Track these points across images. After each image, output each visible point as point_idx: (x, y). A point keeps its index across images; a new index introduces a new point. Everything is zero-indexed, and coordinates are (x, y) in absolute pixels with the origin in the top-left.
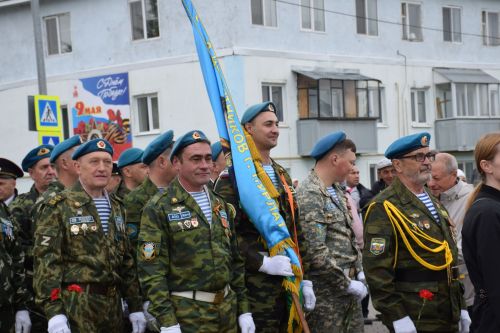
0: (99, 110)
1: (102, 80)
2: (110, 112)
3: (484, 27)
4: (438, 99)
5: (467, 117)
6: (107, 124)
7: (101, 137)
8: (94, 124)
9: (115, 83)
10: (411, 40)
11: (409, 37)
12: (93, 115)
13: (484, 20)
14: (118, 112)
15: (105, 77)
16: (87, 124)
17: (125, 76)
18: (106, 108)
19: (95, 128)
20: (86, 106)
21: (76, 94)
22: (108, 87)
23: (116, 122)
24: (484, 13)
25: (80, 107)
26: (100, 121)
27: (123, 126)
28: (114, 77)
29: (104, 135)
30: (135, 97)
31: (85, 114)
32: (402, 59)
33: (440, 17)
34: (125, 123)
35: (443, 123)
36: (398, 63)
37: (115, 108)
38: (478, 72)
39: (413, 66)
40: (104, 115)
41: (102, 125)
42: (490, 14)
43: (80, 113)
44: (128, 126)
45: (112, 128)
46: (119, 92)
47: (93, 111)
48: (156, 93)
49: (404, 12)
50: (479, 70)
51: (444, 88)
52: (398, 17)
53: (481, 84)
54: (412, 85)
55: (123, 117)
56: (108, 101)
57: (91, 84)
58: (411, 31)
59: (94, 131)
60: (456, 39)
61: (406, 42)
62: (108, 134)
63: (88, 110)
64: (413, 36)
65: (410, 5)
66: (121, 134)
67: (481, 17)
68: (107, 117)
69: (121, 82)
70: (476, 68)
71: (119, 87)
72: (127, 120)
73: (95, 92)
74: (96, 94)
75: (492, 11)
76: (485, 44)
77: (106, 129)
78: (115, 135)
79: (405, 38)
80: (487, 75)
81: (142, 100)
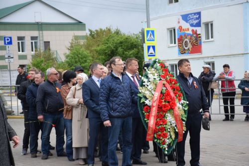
0: (188, 29)
1: (190, 15)
2: (193, 31)
6: (191, 36)
7: (189, 42)
8: (186, 36)
9: (195, 17)
12: (186, 32)
14: (196, 30)
15: (191, 14)
16: (183, 36)
17: (199, 13)
18: (191, 28)
19: (186, 38)
20: (183, 28)
21: (179, 22)
22: (192, 19)
23: (195, 35)
25: (180, 28)
26: (189, 35)
27: (198, 37)
28: (195, 14)
29: (190, 41)
30: (203, 23)
31: (182, 32)
34: (199, 36)
37: (195, 29)
40: (190, 32)
41: (189, 37)
43: (180, 31)
44: (200, 37)
45: (193, 38)
46: (197, 21)
47: (186, 30)
48: (212, 22)
55: (198, 33)
56: (192, 25)
57: (185, 18)
59: (186, 40)
62: (192, 41)
63: (184, 30)
66: (197, 41)
68: (191, 33)
69: (198, 16)
71: (197, 19)
72: (200, 34)
73: (187, 21)
74: (187, 22)
77: (191, 39)
78: (194, 41)
81: (207, 24)
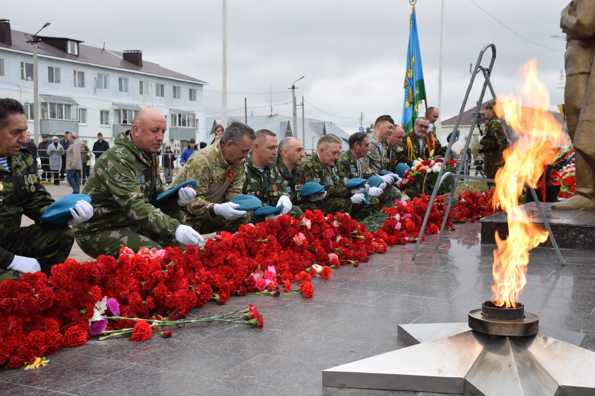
3: (75, 78)
4: (42, 109)
5: (56, 119)
10: (27, 80)
11: (25, 78)
13: (75, 74)
24: (75, 72)
32: (20, 89)
33: (47, 71)
35: (44, 121)
36: (16, 90)
38: (70, 99)
39: (27, 93)
42: (79, 72)
49: (22, 66)
50: (69, 98)
51: (45, 104)
52: (19, 68)
53: (66, 105)
54: (26, 102)
58: (27, 76)
60: (56, 82)
61: (23, 81)
64: (30, 78)
65: (26, 64)
67: (73, 73)
70: (68, 97)
75: (80, 71)
76: (75, 85)
79: (22, 78)
80: (74, 101)
